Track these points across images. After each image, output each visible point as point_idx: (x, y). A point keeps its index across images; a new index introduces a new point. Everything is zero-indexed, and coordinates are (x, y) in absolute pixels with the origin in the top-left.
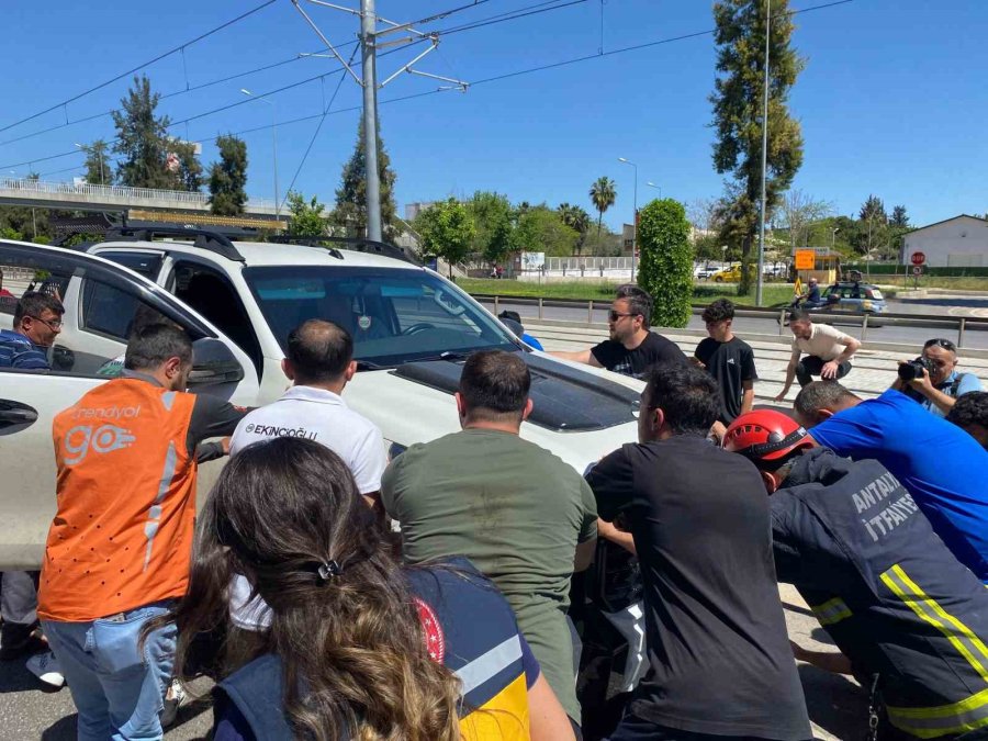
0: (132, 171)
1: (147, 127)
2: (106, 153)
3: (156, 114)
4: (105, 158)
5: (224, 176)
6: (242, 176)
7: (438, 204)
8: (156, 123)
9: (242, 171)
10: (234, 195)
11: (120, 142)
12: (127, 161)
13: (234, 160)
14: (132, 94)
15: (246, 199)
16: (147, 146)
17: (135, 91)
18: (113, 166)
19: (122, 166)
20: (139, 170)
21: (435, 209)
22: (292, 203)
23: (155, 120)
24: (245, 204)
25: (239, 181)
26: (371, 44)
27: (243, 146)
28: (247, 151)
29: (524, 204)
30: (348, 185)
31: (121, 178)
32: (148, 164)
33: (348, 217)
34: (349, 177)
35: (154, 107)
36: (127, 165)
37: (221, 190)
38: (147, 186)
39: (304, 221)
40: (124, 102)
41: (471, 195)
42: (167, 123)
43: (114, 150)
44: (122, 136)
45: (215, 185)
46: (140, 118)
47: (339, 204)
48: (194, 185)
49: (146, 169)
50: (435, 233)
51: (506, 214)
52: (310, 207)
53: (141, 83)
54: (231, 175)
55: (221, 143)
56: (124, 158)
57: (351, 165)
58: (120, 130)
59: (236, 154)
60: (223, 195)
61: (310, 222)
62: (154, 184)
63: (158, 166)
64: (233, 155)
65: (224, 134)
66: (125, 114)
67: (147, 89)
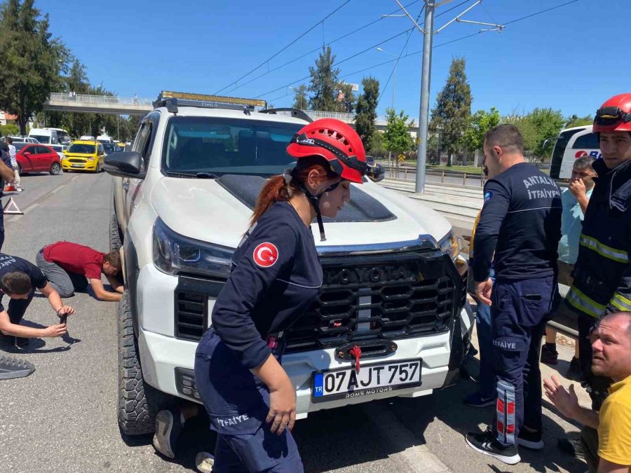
0: (317, 101)
1: (327, 75)
2: (305, 92)
3: (333, 68)
4: (305, 95)
5: (365, 103)
6: (375, 102)
7: (482, 113)
8: (332, 73)
9: (375, 99)
10: (369, 114)
11: (311, 84)
12: (315, 96)
13: (371, 94)
14: (321, 56)
15: (376, 117)
16: (326, 87)
17: (322, 54)
18: (307, 99)
19: (312, 99)
20: (320, 101)
21: (478, 115)
22: (388, 116)
23: (332, 71)
24: (375, 119)
25: (372, 106)
26: (432, 5)
27: (377, 84)
28: (379, 87)
29: (574, 116)
30: (440, 106)
31: (311, 106)
32: (326, 97)
33: (438, 127)
34: (441, 101)
35: (331, 63)
36: (315, 98)
37: (362, 111)
38: (323, 110)
39: (395, 126)
40: (316, 62)
41: (532, 112)
42: (338, 72)
43: (309, 89)
44: (313, 81)
45: (359, 108)
46: (325, 70)
47: (433, 118)
48: (349, 109)
49: (325, 100)
50: (476, 132)
51: (555, 124)
52: (399, 117)
53: (326, 50)
54: (369, 102)
55: (365, 82)
56: (313, 94)
57: (443, 93)
58: (313, 78)
59: (373, 89)
60: (362, 114)
61: (398, 127)
62: (327, 109)
63: (331, 99)
64: (371, 89)
65: (367, 77)
66: (316, 68)
67: (329, 53)
